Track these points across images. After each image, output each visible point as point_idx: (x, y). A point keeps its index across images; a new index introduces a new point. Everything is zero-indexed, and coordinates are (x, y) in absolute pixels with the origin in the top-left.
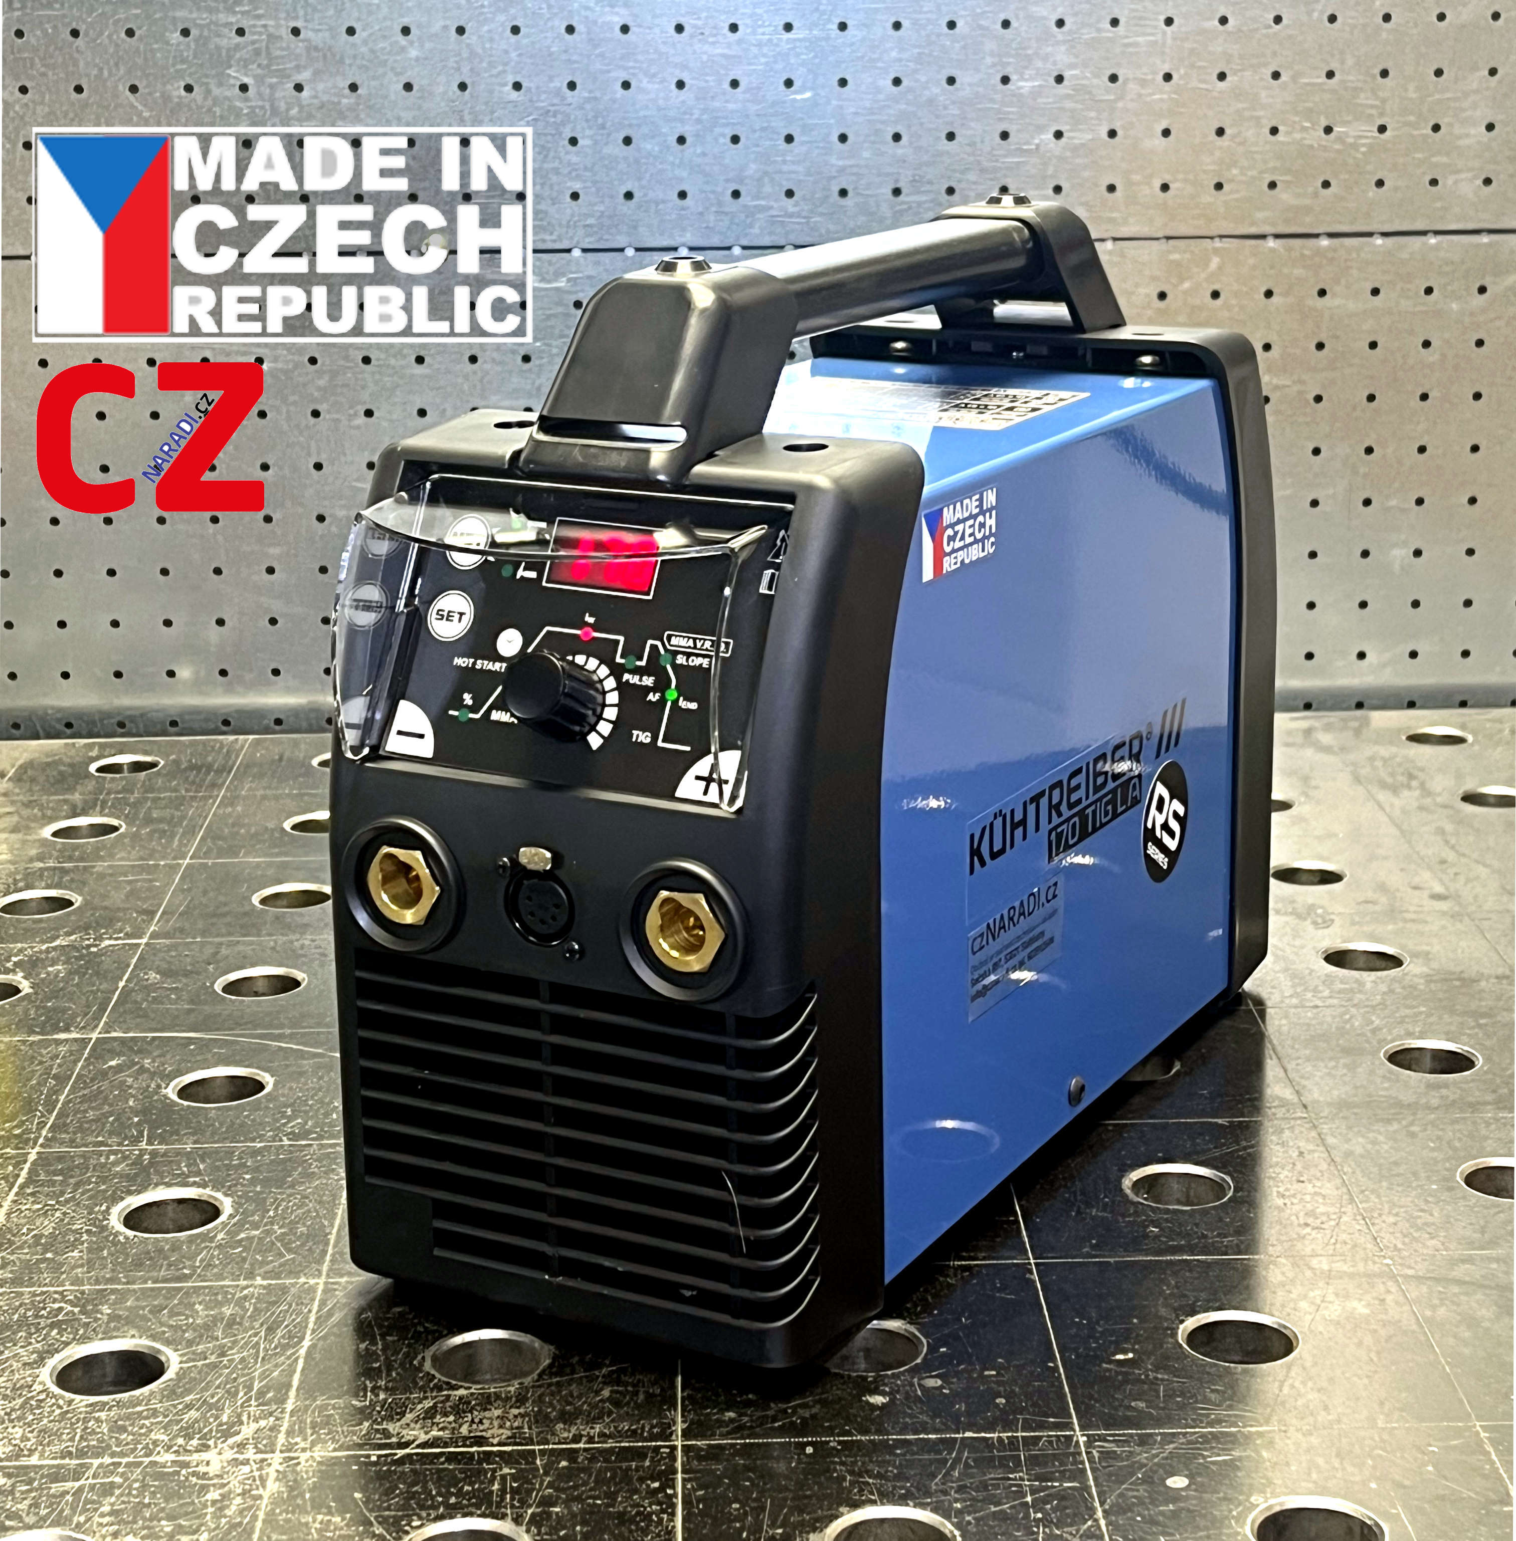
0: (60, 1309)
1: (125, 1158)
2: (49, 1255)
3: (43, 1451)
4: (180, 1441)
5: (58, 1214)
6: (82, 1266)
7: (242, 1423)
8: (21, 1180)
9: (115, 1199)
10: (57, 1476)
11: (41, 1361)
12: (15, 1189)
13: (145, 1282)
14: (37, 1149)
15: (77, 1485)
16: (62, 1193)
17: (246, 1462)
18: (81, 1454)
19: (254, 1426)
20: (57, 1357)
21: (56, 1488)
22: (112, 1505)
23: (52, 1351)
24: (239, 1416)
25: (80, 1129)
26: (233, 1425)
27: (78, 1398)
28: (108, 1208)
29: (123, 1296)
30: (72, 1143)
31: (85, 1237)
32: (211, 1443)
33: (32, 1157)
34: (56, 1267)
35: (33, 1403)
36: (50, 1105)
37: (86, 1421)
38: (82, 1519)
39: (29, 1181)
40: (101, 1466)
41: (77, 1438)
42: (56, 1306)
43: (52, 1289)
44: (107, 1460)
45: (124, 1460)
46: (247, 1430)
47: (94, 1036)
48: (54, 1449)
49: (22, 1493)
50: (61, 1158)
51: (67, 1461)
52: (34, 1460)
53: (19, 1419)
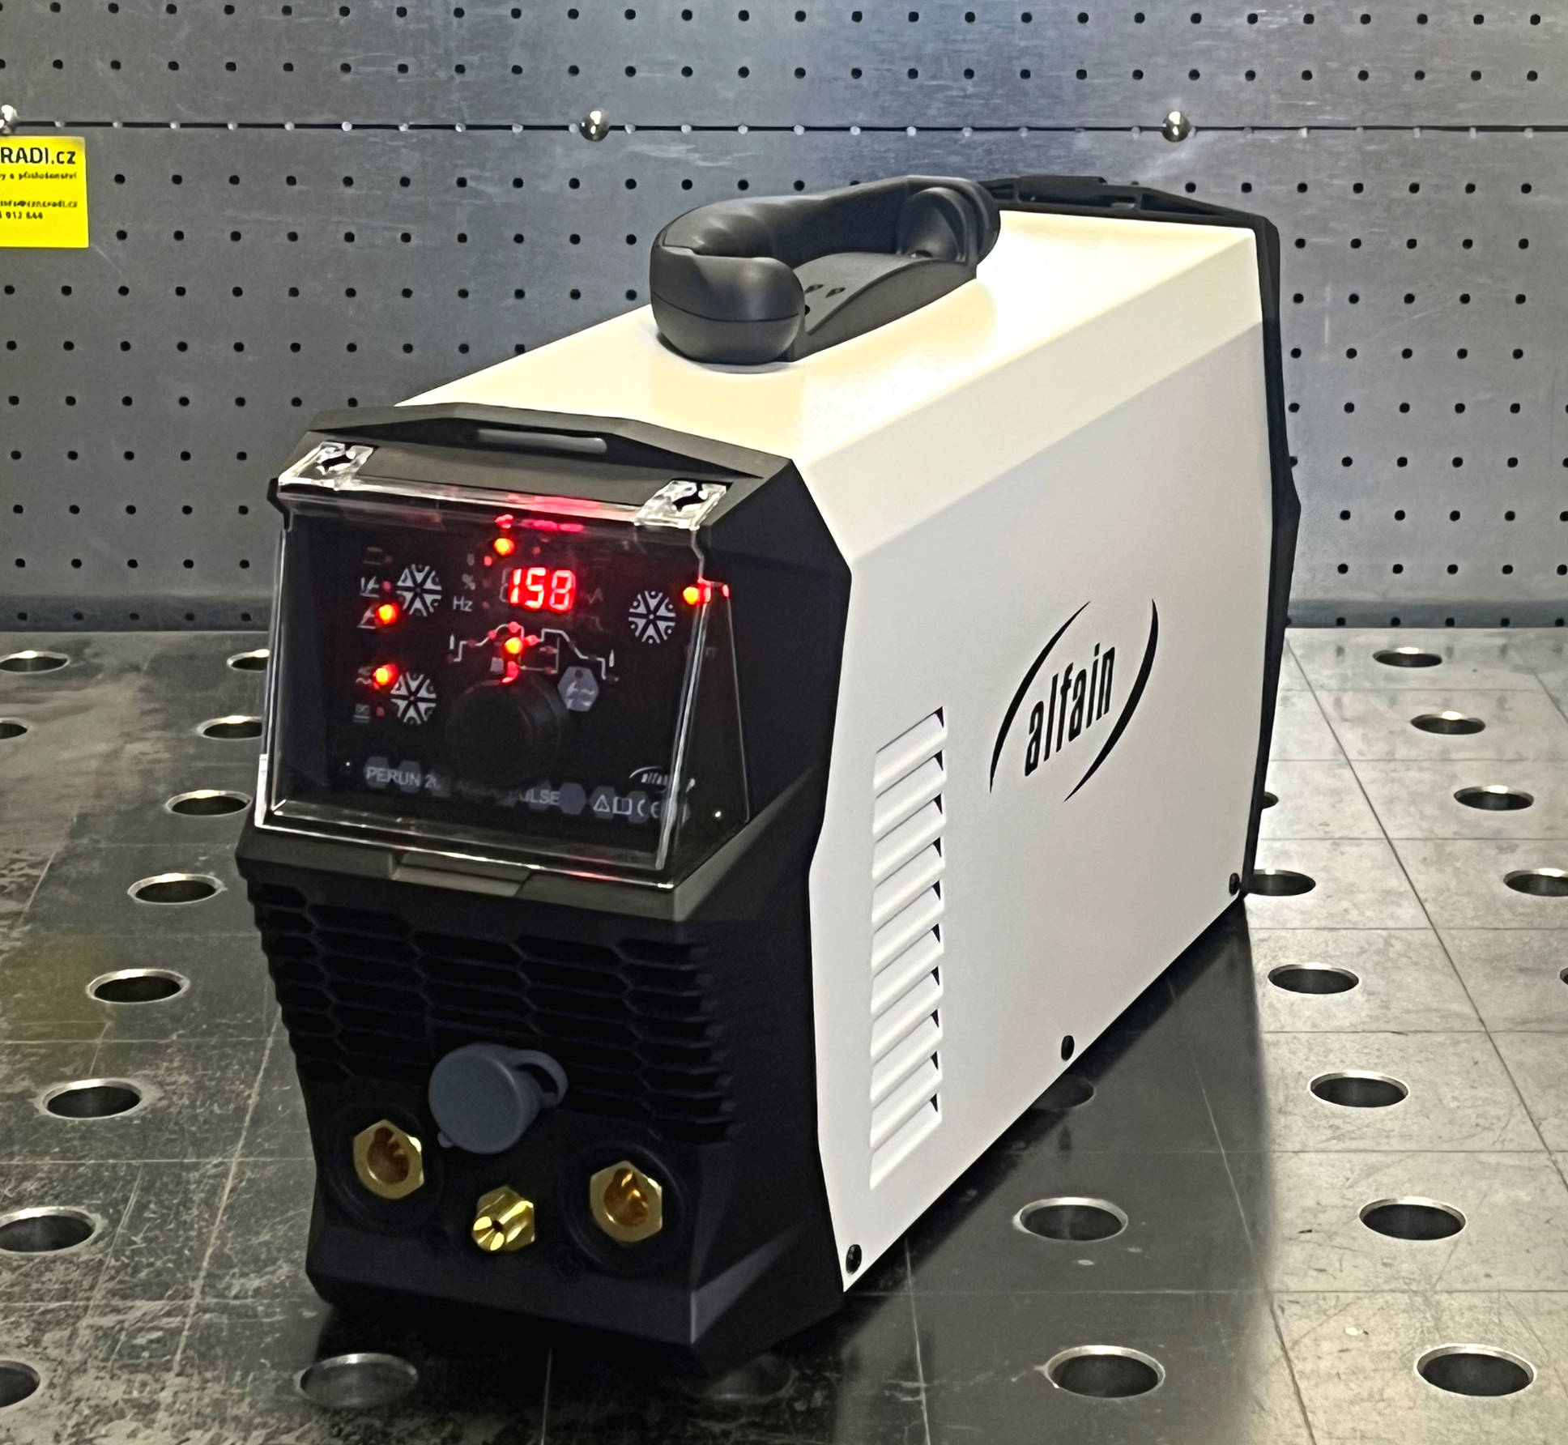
39: (274, 1064)
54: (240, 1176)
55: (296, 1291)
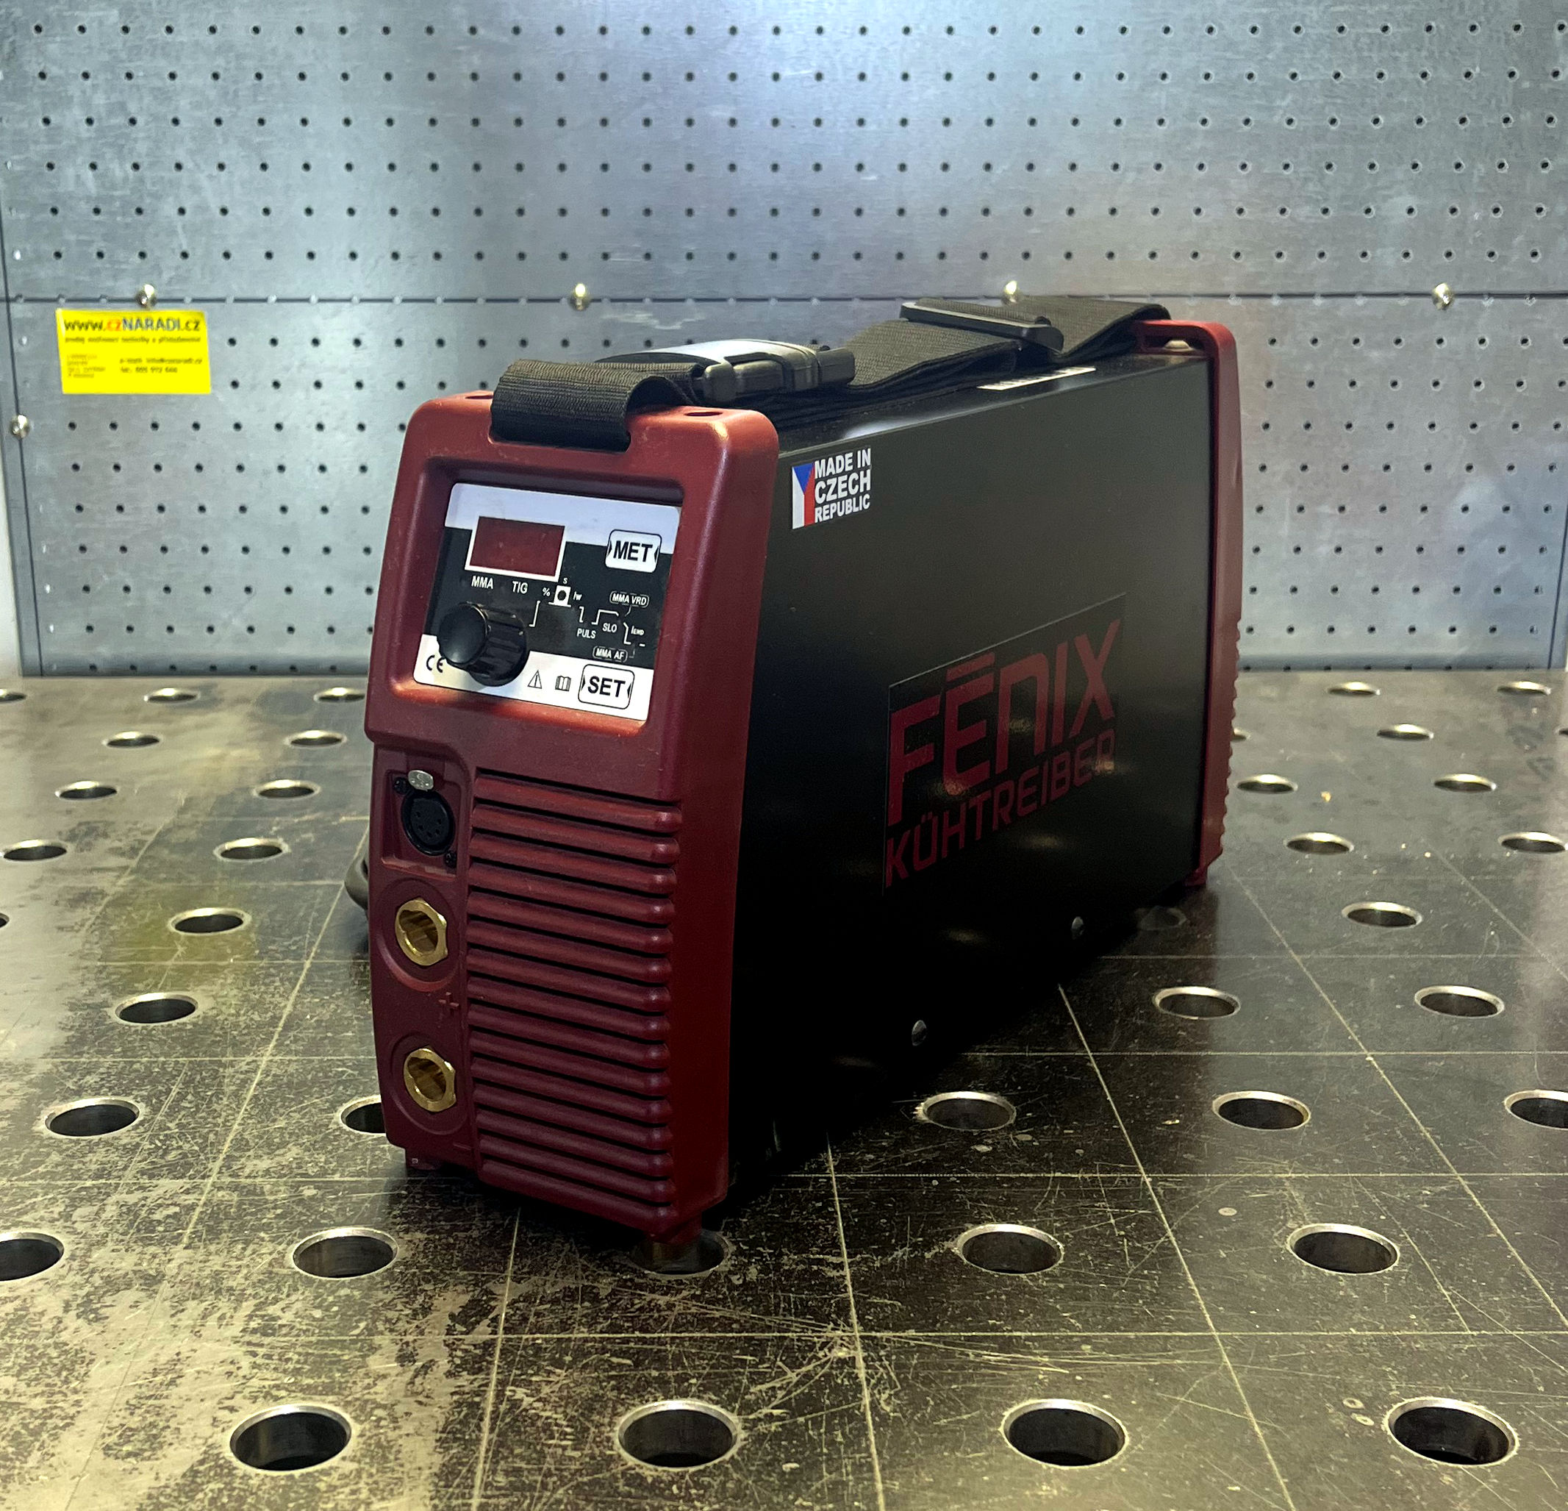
0: (343, 1073)
2: (330, 1035)
3: (343, 1172)
5: (332, 1006)
6: (356, 1042)
8: (300, 982)
10: (355, 1188)
11: (333, 1108)
12: (298, 988)
14: (311, 961)
15: (372, 1195)
16: (334, 991)
18: (371, 1173)
20: (346, 1106)
23: (341, 1103)
27: (365, 1135)
33: (307, 964)
34: (335, 1043)
35: (331, 1137)
36: (316, 931)
37: (373, 1150)
39: (308, 981)
40: (388, 1182)
41: (367, 1162)
42: (340, 1070)
43: (335, 1058)
44: (392, 1178)
47: (343, 882)
48: (352, 1170)
49: (331, 1201)
51: (362, 1178)
52: (337, 1177)
53: (322, 1148)
54: (267, 1073)
55: (300, 1171)
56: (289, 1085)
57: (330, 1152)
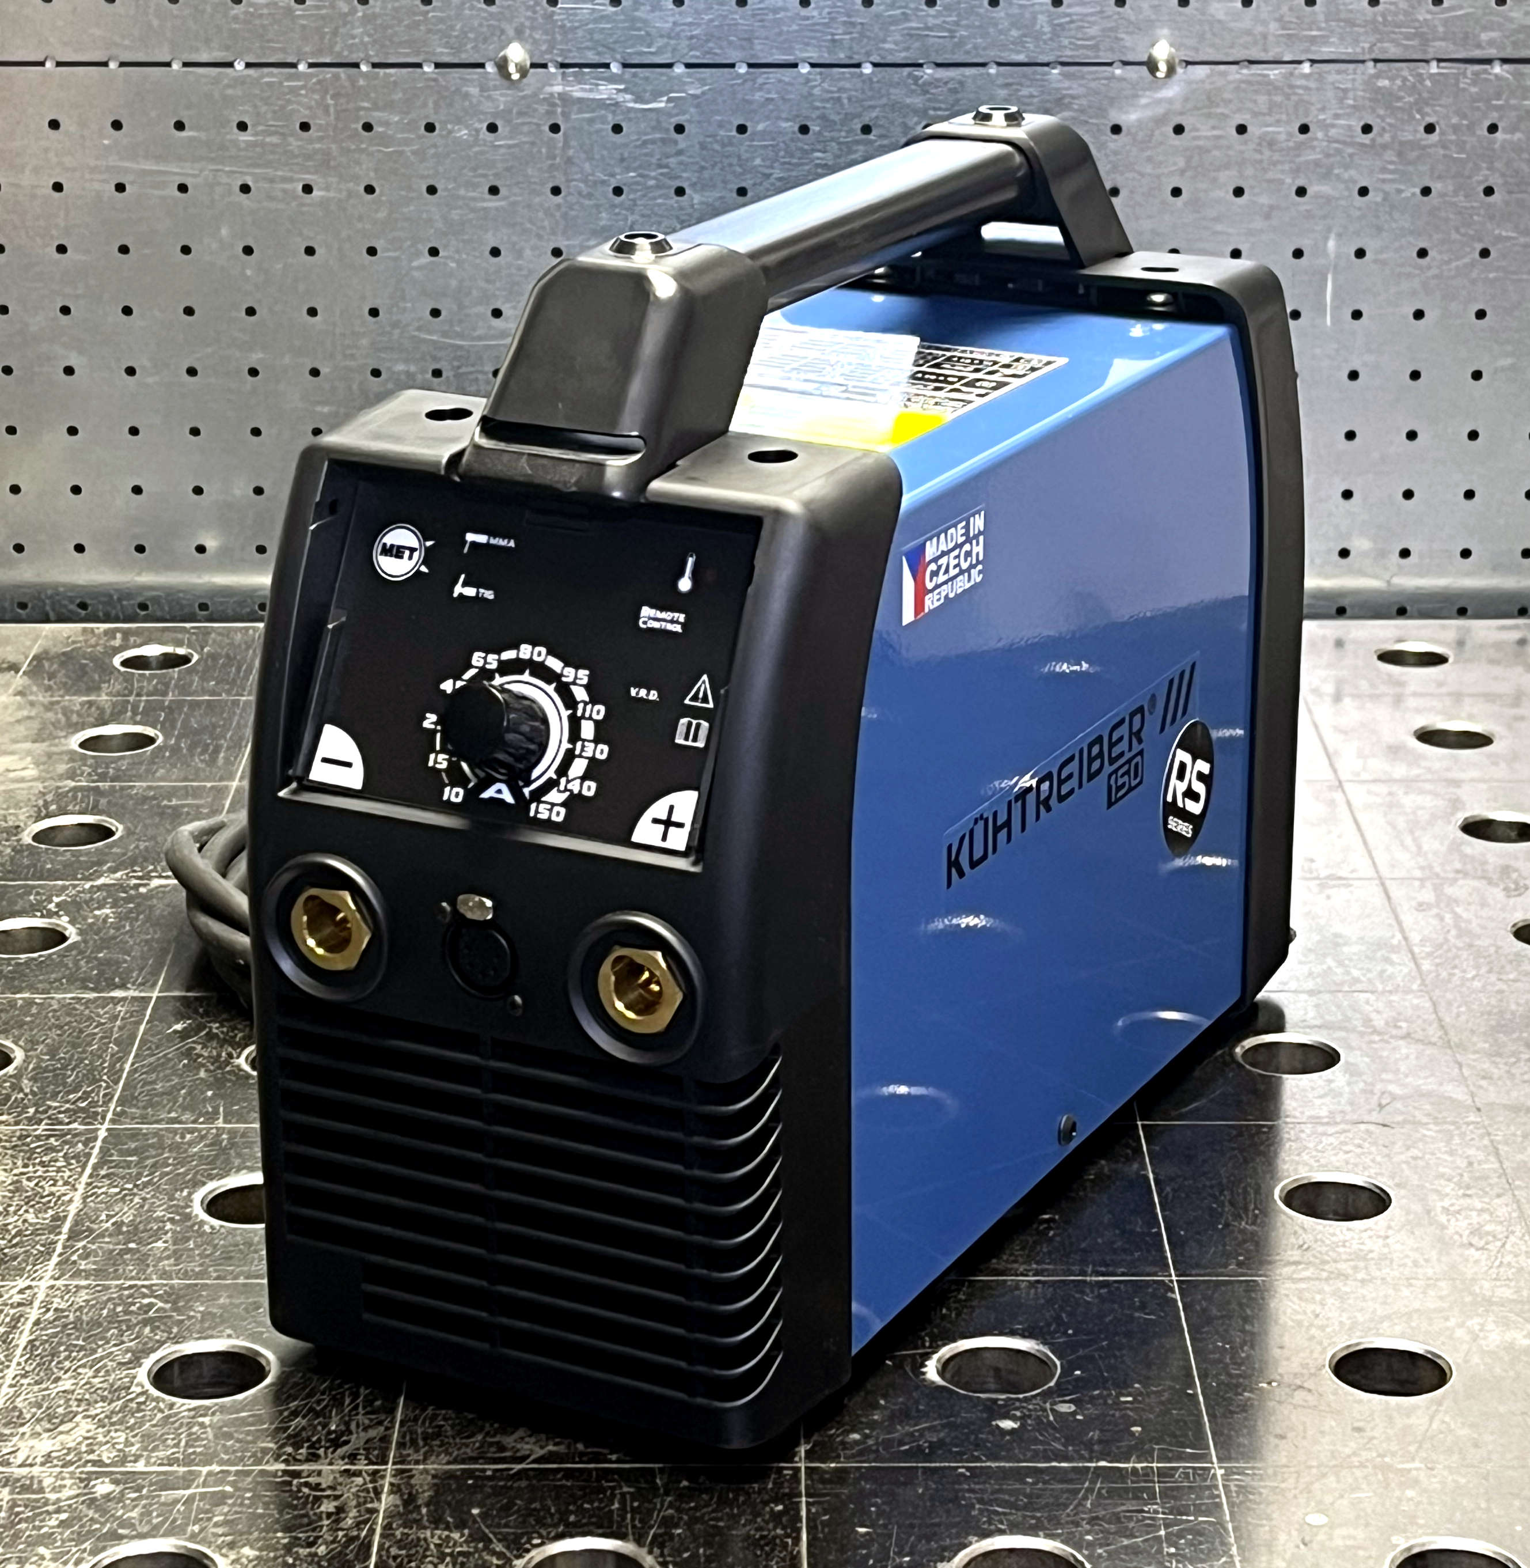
0: (151, 1306)
1: (202, 1138)
2: (132, 1245)
3: (149, 1457)
4: (289, 1449)
5: (137, 1200)
6: (168, 1258)
7: (351, 1433)
8: (93, 1160)
9: (197, 1184)
10: (166, 1483)
11: (136, 1361)
12: (88, 1170)
13: (236, 1278)
14: (106, 1125)
15: (188, 1492)
16: (139, 1175)
17: (358, 1474)
18: (188, 1461)
19: (364, 1436)
20: (154, 1357)
21: (167, 1495)
22: (226, 1514)
23: (148, 1352)
24: (347, 1424)
25: (150, 1104)
26: (342, 1434)
27: (179, 1401)
28: (190, 1194)
29: (215, 1291)
30: (144, 1119)
31: (168, 1226)
32: (321, 1451)
33: (102, 1134)
34: (141, 1259)
35: (134, 1405)
36: (115, 1076)
37: (190, 1426)
38: (196, 1528)
39: (103, 1161)
40: (210, 1474)
41: (183, 1443)
42: (146, 1301)
43: (139, 1283)
44: (216, 1468)
45: (233, 1469)
46: (357, 1440)
47: (155, 994)
48: (161, 1454)
49: (133, 1500)
50: (134, 1135)
51: (175, 1468)
52: (140, 1466)
53: (121, 1422)
55: (91, 1457)
56: (77, 1324)
57: (131, 1428)
